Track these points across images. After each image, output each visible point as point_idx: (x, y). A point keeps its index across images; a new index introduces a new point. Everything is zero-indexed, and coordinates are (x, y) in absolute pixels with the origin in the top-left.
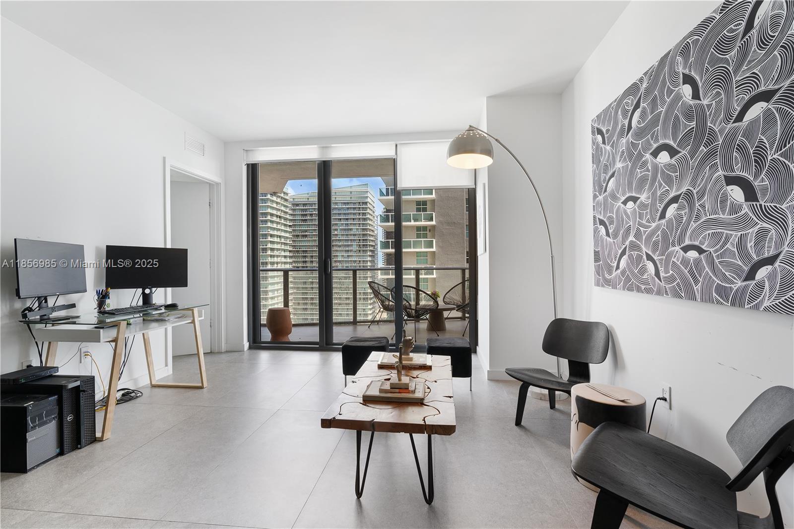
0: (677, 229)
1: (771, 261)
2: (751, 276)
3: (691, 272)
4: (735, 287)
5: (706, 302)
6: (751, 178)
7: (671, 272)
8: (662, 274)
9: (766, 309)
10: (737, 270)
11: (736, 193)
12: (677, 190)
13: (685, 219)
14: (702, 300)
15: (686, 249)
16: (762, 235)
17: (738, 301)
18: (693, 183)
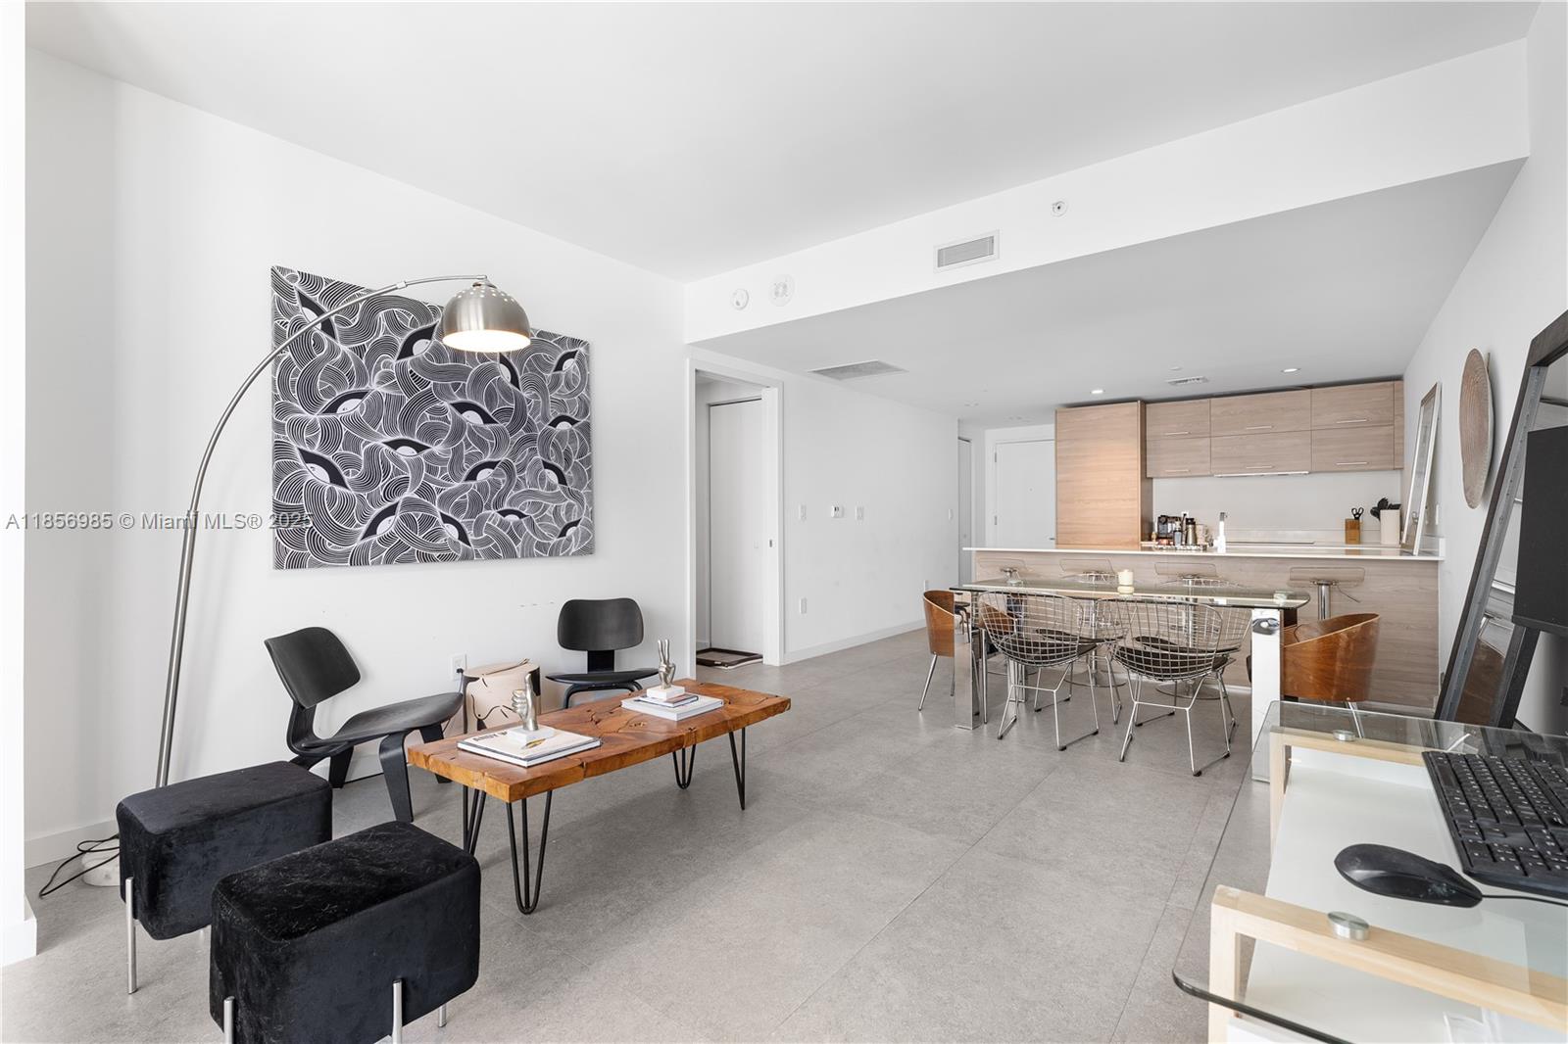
0: (493, 494)
1: (575, 524)
2: (563, 534)
3: (511, 533)
4: (552, 543)
5: (527, 557)
6: (563, 469)
7: (485, 535)
8: (471, 537)
9: (573, 554)
10: (553, 530)
11: (552, 476)
12: (492, 457)
13: (503, 486)
14: (523, 556)
15: (504, 513)
16: (570, 507)
17: (553, 552)
18: (514, 454)
